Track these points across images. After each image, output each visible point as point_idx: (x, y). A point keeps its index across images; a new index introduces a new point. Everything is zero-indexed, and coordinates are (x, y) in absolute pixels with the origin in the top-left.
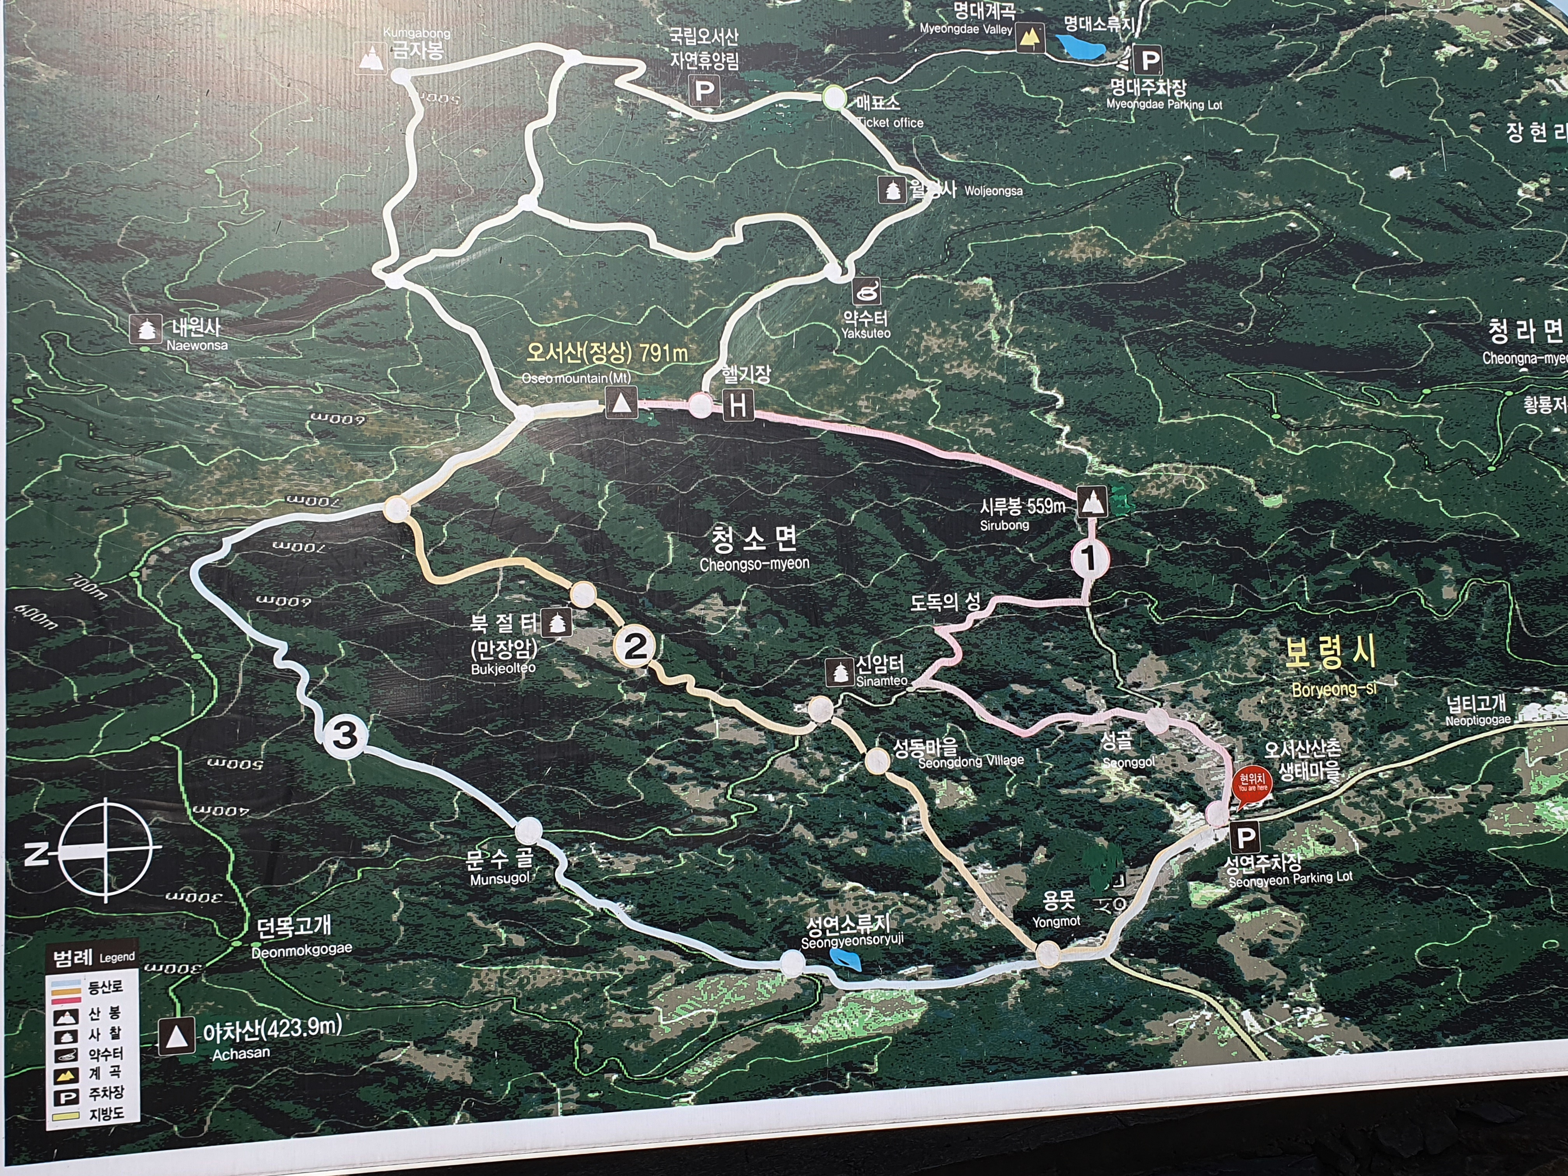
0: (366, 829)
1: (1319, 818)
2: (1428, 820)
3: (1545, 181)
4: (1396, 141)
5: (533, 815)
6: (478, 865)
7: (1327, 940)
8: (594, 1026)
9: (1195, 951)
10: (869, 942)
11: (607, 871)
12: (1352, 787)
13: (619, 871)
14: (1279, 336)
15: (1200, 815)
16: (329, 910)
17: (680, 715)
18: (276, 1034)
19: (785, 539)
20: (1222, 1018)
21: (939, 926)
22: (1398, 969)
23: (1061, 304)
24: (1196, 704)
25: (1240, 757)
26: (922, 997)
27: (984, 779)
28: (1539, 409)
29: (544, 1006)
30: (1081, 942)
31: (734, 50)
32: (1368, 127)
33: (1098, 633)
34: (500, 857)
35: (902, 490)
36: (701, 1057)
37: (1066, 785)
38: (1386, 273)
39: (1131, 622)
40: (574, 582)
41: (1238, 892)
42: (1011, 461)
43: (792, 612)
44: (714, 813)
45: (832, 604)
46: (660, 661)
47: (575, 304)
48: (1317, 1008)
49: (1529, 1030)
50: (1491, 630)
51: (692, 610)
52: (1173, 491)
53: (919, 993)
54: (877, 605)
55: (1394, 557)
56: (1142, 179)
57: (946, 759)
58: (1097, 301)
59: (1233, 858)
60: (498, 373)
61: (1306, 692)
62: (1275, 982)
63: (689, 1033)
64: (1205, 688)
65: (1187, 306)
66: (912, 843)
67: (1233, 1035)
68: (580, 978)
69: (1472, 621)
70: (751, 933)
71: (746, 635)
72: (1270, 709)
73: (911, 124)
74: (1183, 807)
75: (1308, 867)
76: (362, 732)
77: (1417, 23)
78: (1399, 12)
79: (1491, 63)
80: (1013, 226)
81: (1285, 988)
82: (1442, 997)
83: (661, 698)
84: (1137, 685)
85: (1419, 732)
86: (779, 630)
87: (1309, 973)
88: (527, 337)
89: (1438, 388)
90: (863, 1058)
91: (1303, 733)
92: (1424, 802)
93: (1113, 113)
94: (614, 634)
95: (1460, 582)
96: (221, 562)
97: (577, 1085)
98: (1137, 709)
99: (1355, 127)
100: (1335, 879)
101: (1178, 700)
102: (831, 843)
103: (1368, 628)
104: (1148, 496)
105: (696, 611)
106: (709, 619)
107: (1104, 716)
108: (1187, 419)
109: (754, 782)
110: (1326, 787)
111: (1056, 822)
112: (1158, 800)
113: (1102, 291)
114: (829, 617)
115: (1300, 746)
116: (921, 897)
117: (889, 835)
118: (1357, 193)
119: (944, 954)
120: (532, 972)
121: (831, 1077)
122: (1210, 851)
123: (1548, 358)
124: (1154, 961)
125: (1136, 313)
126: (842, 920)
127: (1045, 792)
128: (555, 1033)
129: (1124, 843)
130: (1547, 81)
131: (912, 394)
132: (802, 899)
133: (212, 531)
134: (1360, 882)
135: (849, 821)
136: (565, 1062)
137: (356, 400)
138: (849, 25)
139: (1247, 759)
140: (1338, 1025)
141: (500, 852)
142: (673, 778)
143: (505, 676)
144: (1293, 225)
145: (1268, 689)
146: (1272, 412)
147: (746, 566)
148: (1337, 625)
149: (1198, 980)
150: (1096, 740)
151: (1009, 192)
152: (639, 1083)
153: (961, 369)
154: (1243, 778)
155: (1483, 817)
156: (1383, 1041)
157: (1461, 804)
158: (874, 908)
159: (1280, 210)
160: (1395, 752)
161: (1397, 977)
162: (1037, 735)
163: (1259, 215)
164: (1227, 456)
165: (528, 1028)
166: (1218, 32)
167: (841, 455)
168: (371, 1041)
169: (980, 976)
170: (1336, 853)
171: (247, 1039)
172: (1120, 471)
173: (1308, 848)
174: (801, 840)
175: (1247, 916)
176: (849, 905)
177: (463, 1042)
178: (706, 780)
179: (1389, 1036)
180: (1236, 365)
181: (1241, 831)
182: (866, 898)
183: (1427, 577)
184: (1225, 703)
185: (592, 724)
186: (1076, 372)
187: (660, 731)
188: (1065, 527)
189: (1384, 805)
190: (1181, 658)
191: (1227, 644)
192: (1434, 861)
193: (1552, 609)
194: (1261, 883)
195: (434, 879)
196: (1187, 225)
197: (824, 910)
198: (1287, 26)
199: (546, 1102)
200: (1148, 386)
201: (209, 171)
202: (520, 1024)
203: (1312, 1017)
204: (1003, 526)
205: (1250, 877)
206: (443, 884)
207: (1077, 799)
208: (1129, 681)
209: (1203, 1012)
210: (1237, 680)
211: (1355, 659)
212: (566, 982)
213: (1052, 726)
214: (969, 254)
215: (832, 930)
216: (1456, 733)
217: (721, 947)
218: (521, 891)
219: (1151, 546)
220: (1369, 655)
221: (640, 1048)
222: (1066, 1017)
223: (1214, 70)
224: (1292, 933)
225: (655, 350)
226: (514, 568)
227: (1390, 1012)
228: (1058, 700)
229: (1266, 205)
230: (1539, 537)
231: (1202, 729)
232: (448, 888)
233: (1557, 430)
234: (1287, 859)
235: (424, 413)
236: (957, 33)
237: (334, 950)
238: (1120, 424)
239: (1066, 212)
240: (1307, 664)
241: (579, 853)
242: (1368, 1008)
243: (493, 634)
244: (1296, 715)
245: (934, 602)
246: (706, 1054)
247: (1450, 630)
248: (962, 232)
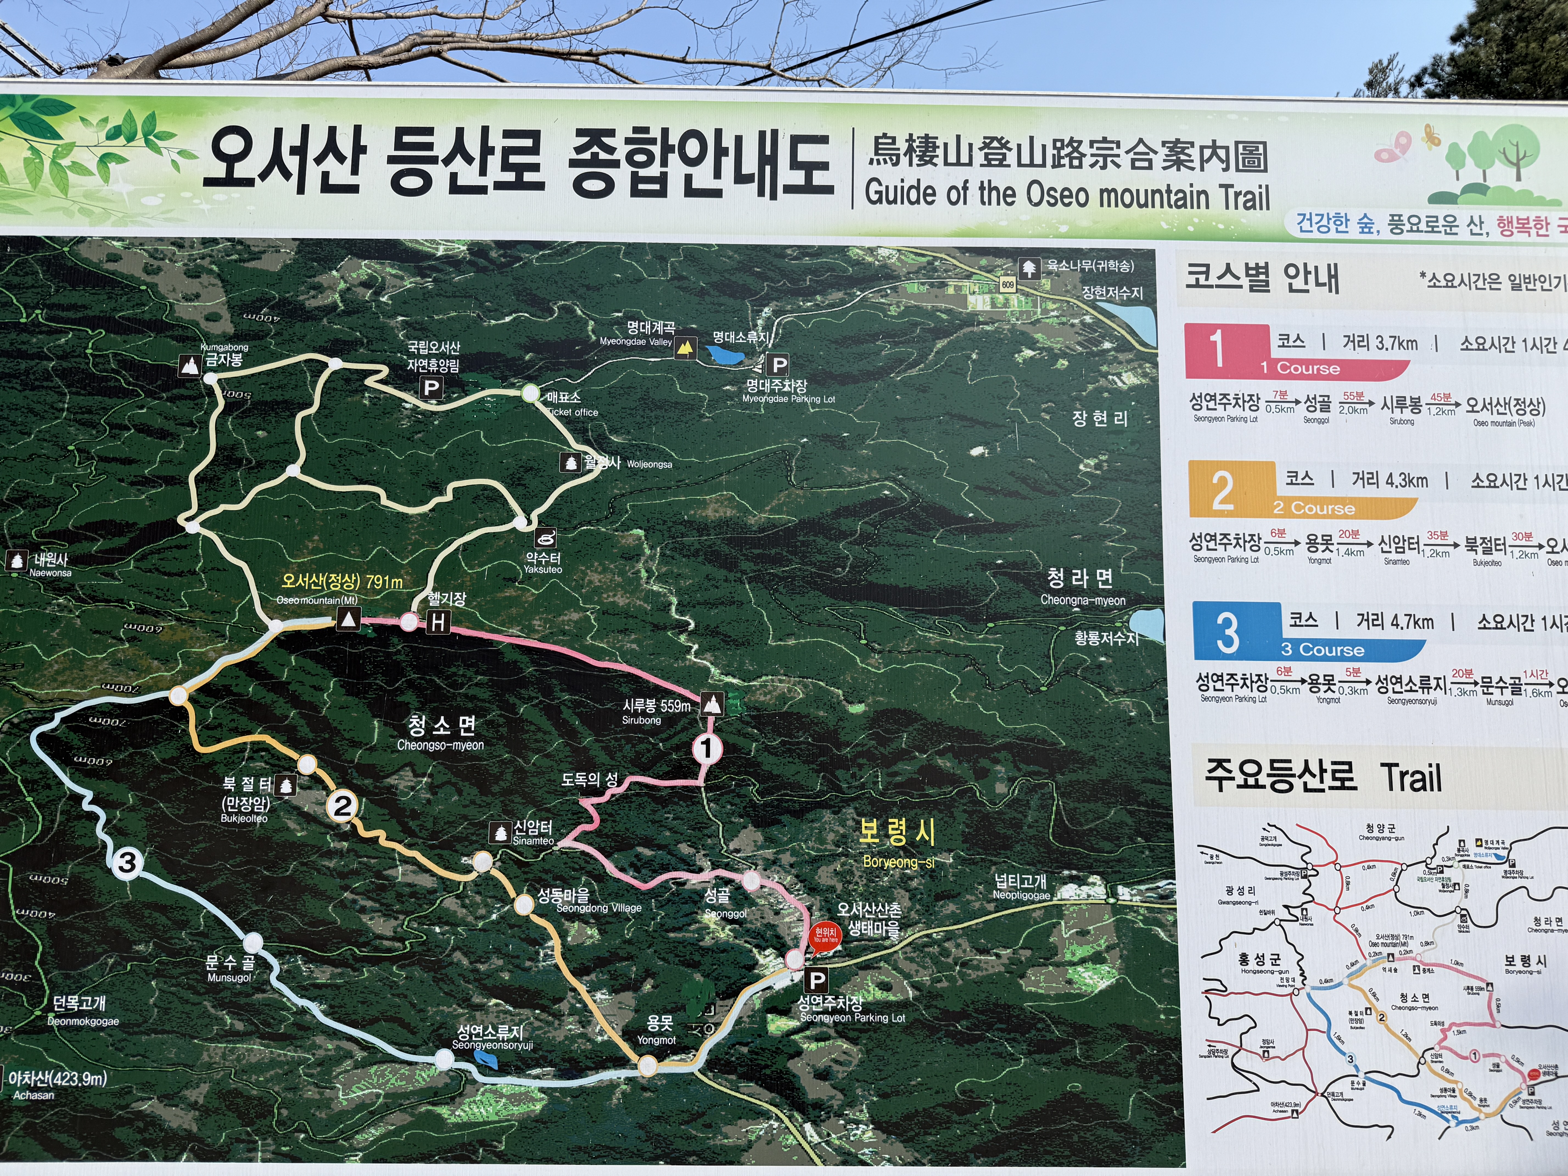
0: (136, 934)
1: (880, 968)
2: (974, 976)
3: (1104, 458)
4: (977, 426)
5: (257, 931)
6: (215, 966)
7: (880, 1071)
8: (290, 1095)
9: (768, 1072)
10: (506, 1046)
11: (309, 977)
12: (910, 944)
13: (317, 978)
14: (870, 578)
15: (780, 960)
16: (105, 992)
17: (373, 861)
18: (59, 1082)
19: (466, 726)
20: (787, 1128)
21: (562, 1038)
22: (940, 1099)
23: (697, 551)
24: (784, 869)
25: (817, 914)
26: (544, 1093)
27: (608, 923)
28: (1088, 642)
29: (254, 1077)
30: (675, 1058)
31: (455, 358)
32: (955, 416)
33: (709, 808)
34: (230, 961)
35: (562, 690)
36: (369, 1126)
37: (674, 930)
38: (962, 531)
39: (737, 800)
40: (301, 755)
41: (808, 1025)
42: (651, 671)
43: (466, 784)
44: (393, 939)
45: (498, 778)
46: (361, 819)
47: (321, 546)
48: (867, 1125)
49: (1050, 1158)
50: (1037, 821)
51: (388, 780)
52: (777, 698)
53: (542, 1090)
54: (535, 780)
55: (955, 757)
56: (767, 456)
57: (579, 905)
58: (726, 549)
59: (805, 997)
60: (260, 595)
61: (875, 863)
62: (833, 1101)
63: (361, 1106)
64: (791, 855)
65: (796, 554)
66: (546, 971)
67: (795, 1142)
68: (282, 1058)
69: (1021, 812)
70: (414, 1033)
71: (429, 801)
72: (844, 876)
73: (588, 413)
74: (767, 952)
75: (867, 1009)
76: (140, 861)
77: (1002, 333)
78: (987, 323)
79: (1063, 363)
80: (664, 490)
81: (842, 1107)
82: (976, 1125)
83: (359, 847)
84: (737, 851)
85: (969, 902)
86: (456, 798)
87: (862, 1096)
88: (284, 570)
89: (1001, 623)
90: (494, 1137)
91: (869, 897)
92: (971, 960)
93: (748, 406)
94: (328, 795)
95: (1012, 780)
96: (53, 730)
97: (274, 1140)
98: (736, 870)
99: (944, 415)
100: (890, 1020)
101: (770, 865)
102: (482, 967)
103: (930, 813)
104: (756, 701)
105: (392, 780)
106: (401, 787)
107: (708, 875)
108: (791, 642)
109: (425, 917)
110: (887, 943)
111: (663, 959)
112: (747, 945)
113: (730, 541)
114: (495, 789)
115: (867, 907)
116: (550, 1014)
117: (528, 964)
118: (941, 467)
119: (564, 1060)
120: (248, 1050)
121: (467, 1151)
122: (786, 990)
123: (1098, 600)
124: (733, 1077)
125: (756, 559)
126: (485, 1029)
127: (656, 935)
128: (261, 1098)
129: (717, 979)
130: (1110, 377)
131: (575, 616)
132: (455, 1010)
133: (48, 707)
134: (912, 1023)
135: (497, 951)
136: (266, 1122)
137: (156, 614)
138: (546, 338)
139: (822, 916)
140: (885, 1141)
141: (231, 957)
142: (363, 910)
143: (245, 825)
144: (886, 492)
145: (843, 859)
146: (860, 638)
147: (433, 746)
148: (903, 810)
149: (769, 1095)
150: (700, 894)
151: (662, 465)
152: (320, 1142)
153: (616, 599)
154: (818, 931)
155: (1022, 976)
156: (923, 1157)
157: (1003, 965)
158: (512, 1020)
159: (877, 480)
160: (948, 917)
161: (939, 1105)
162: (653, 889)
163: (859, 484)
164: (821, 672)
165: (241, 1093)
166: (836, 342)
167: (516, 662)
168: (127, 1093)
169: (590, 1080)
170: (892, 998)
171: (39, 1085)
172: (735, 681)
173: (869, 992)
174: (458, 964)
175: (814, 1046)
176: (492, 1017)
177: (193, 1099)
178: (388, 913)
179: (928, 1154)
180: (833, 601)
181: (813, 975)
182: (507, 1012)
183: (982, 774)
184: (807, 869)
185: (305, 864)
186: (706, 603)
187: (356, 873)
188: (689, 723)
189: (936, 961)
190: (774, 831)
191: (812, 821)
192: (976, 1011)
193: (1092, 806)
194: (827, 1019)
195: (182, 974)
196: (800, 492)
197: (472, 1020)
198: (893, 336)
199: (250, 1151)
200: (762, 615)
201: (71, 448)
202: (236, 1089)
203: (864, 1133)
204: (640, 720)
205: (818, 1013)
206: (188, 979)
207: (681, 942)
208: (731, 847)
209: (772, 1122)
210: (818, 850)
211: (918, 839)
212: (272, 1060)
213: (667, 881)
214: (627, 512)
215: (477, 1035)
216: (1003, 905)
217: (391, 1042)
218: (244, 989)
219: (756, 741)
220: (929, 836)
221: (323, 1115)
222: (659, 1118)
223: (831, 372)
224: (851, 1062)
225: (377, 580)
226: (258, 743)
227: (930, 1134)
228: (673, 861)
229: (866, 477)
230: (1083, 746)
231: (787, 889)
232: (191, 982)
233: (1103, 659)
234: (850, 1000)
235: (205, 625)
236: (629, 344)
237: (106, 1023)
238: (738, 644)
239: (706, 481)
240: (877, 841)
241: (289, 962)
242: (912, 1129)
243: (239, 792)
244: (865, 881)
245: (580, 779)
246: (374, 1124)
247: (1000, 819)
248: (623, 495)
